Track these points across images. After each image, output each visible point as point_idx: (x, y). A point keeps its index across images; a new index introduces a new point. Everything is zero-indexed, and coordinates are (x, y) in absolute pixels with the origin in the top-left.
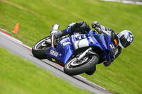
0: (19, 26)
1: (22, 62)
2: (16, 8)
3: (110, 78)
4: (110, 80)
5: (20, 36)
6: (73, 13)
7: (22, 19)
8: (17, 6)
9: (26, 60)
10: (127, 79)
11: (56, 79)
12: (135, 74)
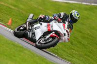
0: (12, 20)
1: (14, 45)
2: (10, 8)
3: (74, 55)
4: (74, 57)
5: (12, 27)
6: (49, 11)
7: (14, 15)
8: (10, 6)
9: (16, 43)
10: (85, 56)
11: (37, 56)
12: (91, 53)
